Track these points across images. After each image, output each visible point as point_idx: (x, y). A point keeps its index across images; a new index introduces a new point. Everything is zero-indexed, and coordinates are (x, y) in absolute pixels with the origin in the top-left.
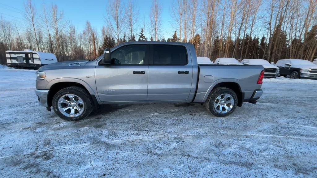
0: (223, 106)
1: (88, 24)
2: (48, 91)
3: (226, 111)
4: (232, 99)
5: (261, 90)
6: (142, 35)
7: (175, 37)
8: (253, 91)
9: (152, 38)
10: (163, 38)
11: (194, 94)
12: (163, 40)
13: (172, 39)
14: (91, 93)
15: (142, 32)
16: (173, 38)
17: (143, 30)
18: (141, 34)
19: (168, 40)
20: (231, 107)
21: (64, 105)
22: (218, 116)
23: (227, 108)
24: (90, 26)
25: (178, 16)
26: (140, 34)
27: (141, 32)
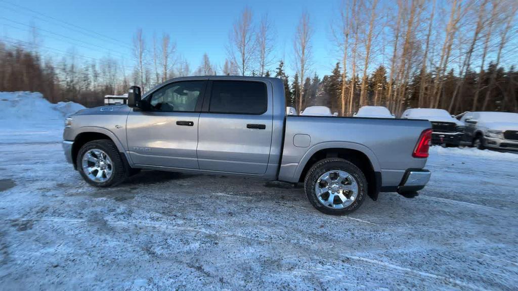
0: (336, 194)
1: (206, 58)
2: (72, 143)
3: (342, 206)
4: (355, 183)
5: (427, 171)
6: (281, 71)
7: (336, 72)
8: (404, 171)
9: (297, 75)
10: (316, 75)
11: (276, 165)
12: (315, 77)
13: (331, 76)
14: (121, 150)
15: (281, 67)
16: (332, 74)
17: (282, 63)
18: (280, 69)
19: (324, 78)
20: (353, 198)
21: (91, 164)
22: (324, 213)
23: (343, 198)
24: (208, 61)
25: (341, 37)
26: (278, 71)
27: (279, 67)
